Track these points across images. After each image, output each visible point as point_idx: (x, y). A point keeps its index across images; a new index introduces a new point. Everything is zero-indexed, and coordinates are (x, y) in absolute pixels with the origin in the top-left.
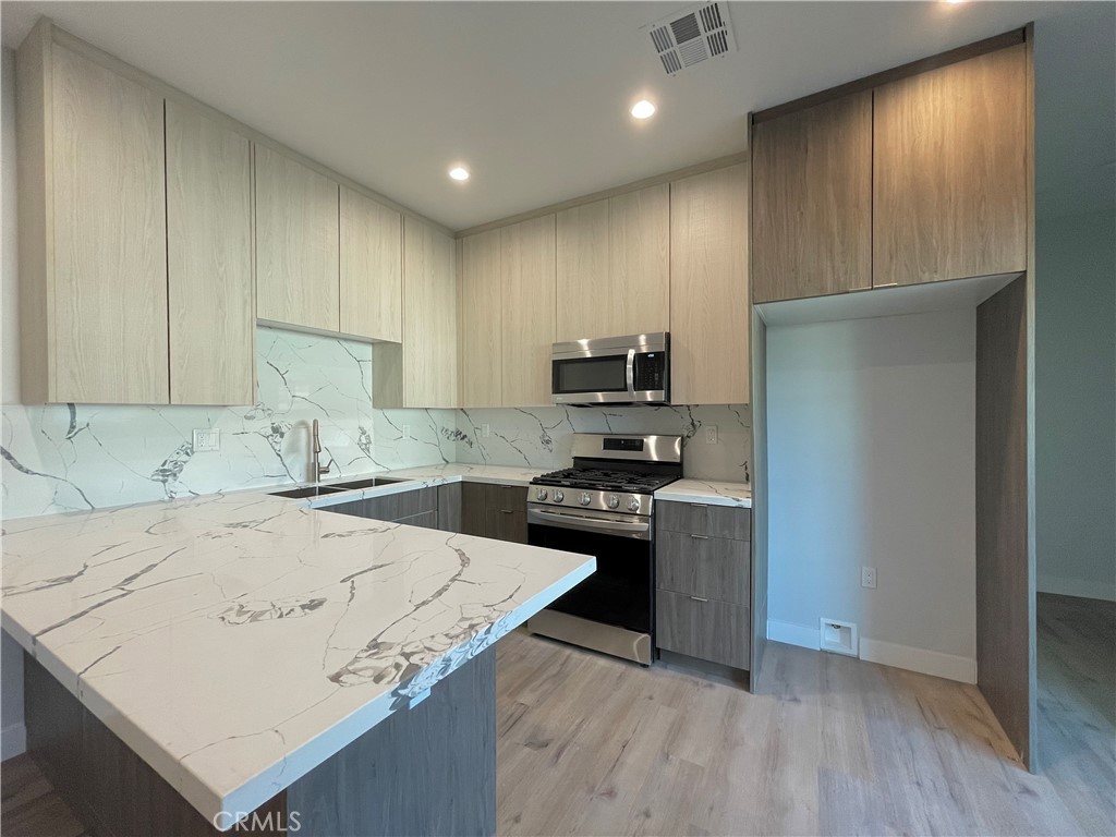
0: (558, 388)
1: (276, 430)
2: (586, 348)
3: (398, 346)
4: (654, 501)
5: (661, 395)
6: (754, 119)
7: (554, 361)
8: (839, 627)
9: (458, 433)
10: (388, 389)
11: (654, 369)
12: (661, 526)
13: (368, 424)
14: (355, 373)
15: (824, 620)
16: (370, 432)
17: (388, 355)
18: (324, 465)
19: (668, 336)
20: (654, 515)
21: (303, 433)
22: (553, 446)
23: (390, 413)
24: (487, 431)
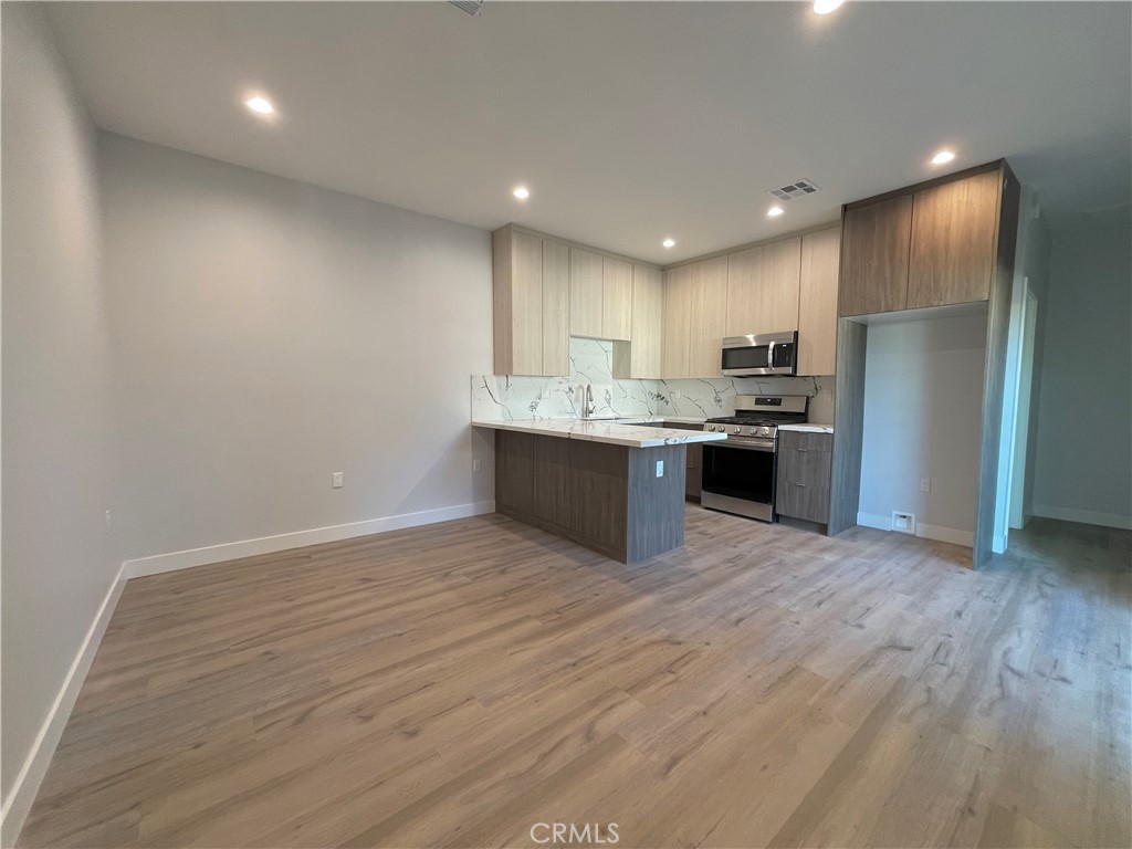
0: (725, 366)
1: (570, 389)
2: (752, 340)
3: (629, 343)
4: (778, 431)
5: (789, 370)
6: (845, 208)
7: (724, 350)
8: (904, 517)
9: (659, 396)
10: (622, 368)
11: (787, 353)
12: (782, 445)
13: (610, 388)
14: (604, 358)
15: (894, 512)
16: (611, 393)
17: (622, 349)
18: (591, 409)
19: (796, 333)
20: (777, 439)
21: (581, 391)
22: (723, 403)
23: (620, 382)
24: (678, 395)
